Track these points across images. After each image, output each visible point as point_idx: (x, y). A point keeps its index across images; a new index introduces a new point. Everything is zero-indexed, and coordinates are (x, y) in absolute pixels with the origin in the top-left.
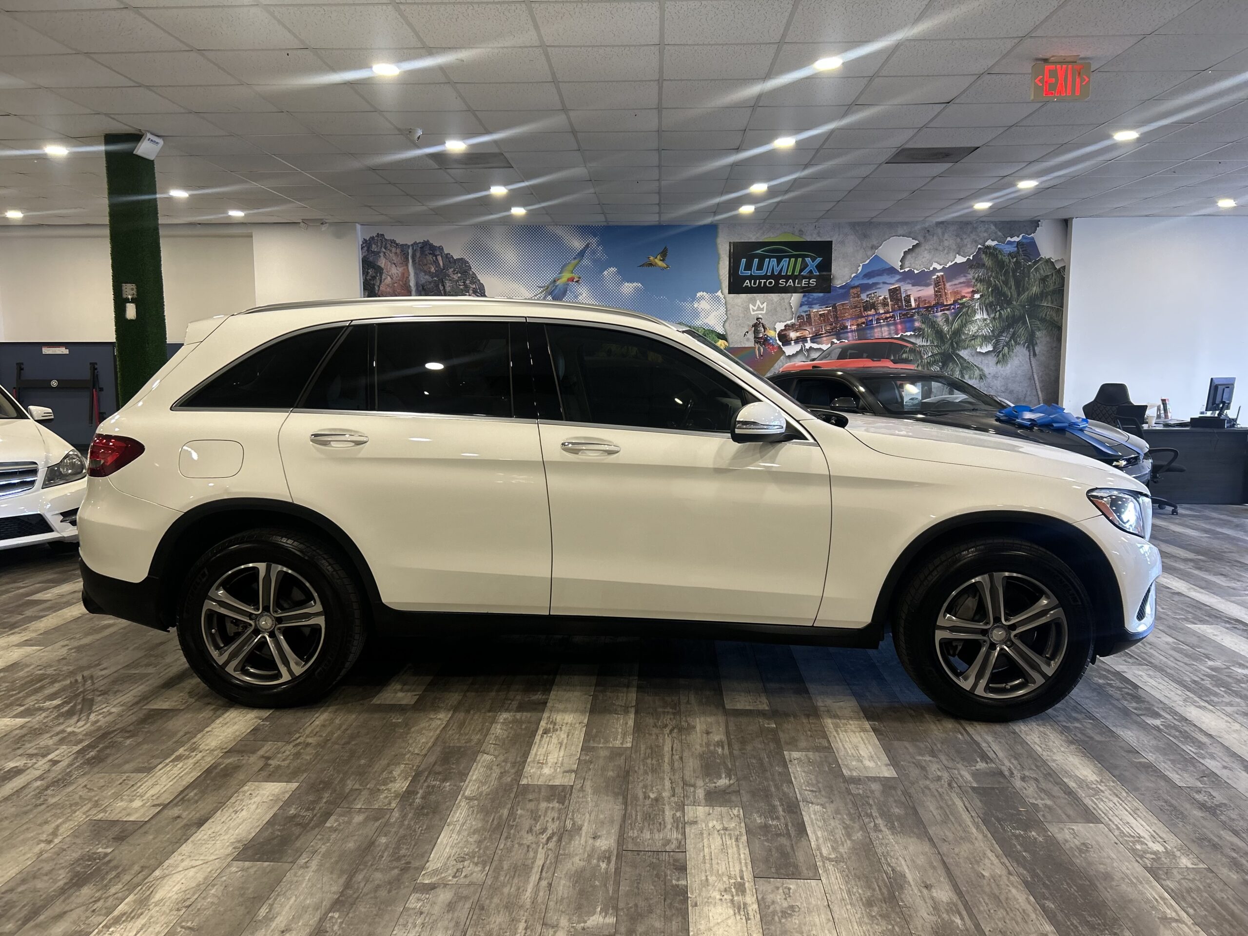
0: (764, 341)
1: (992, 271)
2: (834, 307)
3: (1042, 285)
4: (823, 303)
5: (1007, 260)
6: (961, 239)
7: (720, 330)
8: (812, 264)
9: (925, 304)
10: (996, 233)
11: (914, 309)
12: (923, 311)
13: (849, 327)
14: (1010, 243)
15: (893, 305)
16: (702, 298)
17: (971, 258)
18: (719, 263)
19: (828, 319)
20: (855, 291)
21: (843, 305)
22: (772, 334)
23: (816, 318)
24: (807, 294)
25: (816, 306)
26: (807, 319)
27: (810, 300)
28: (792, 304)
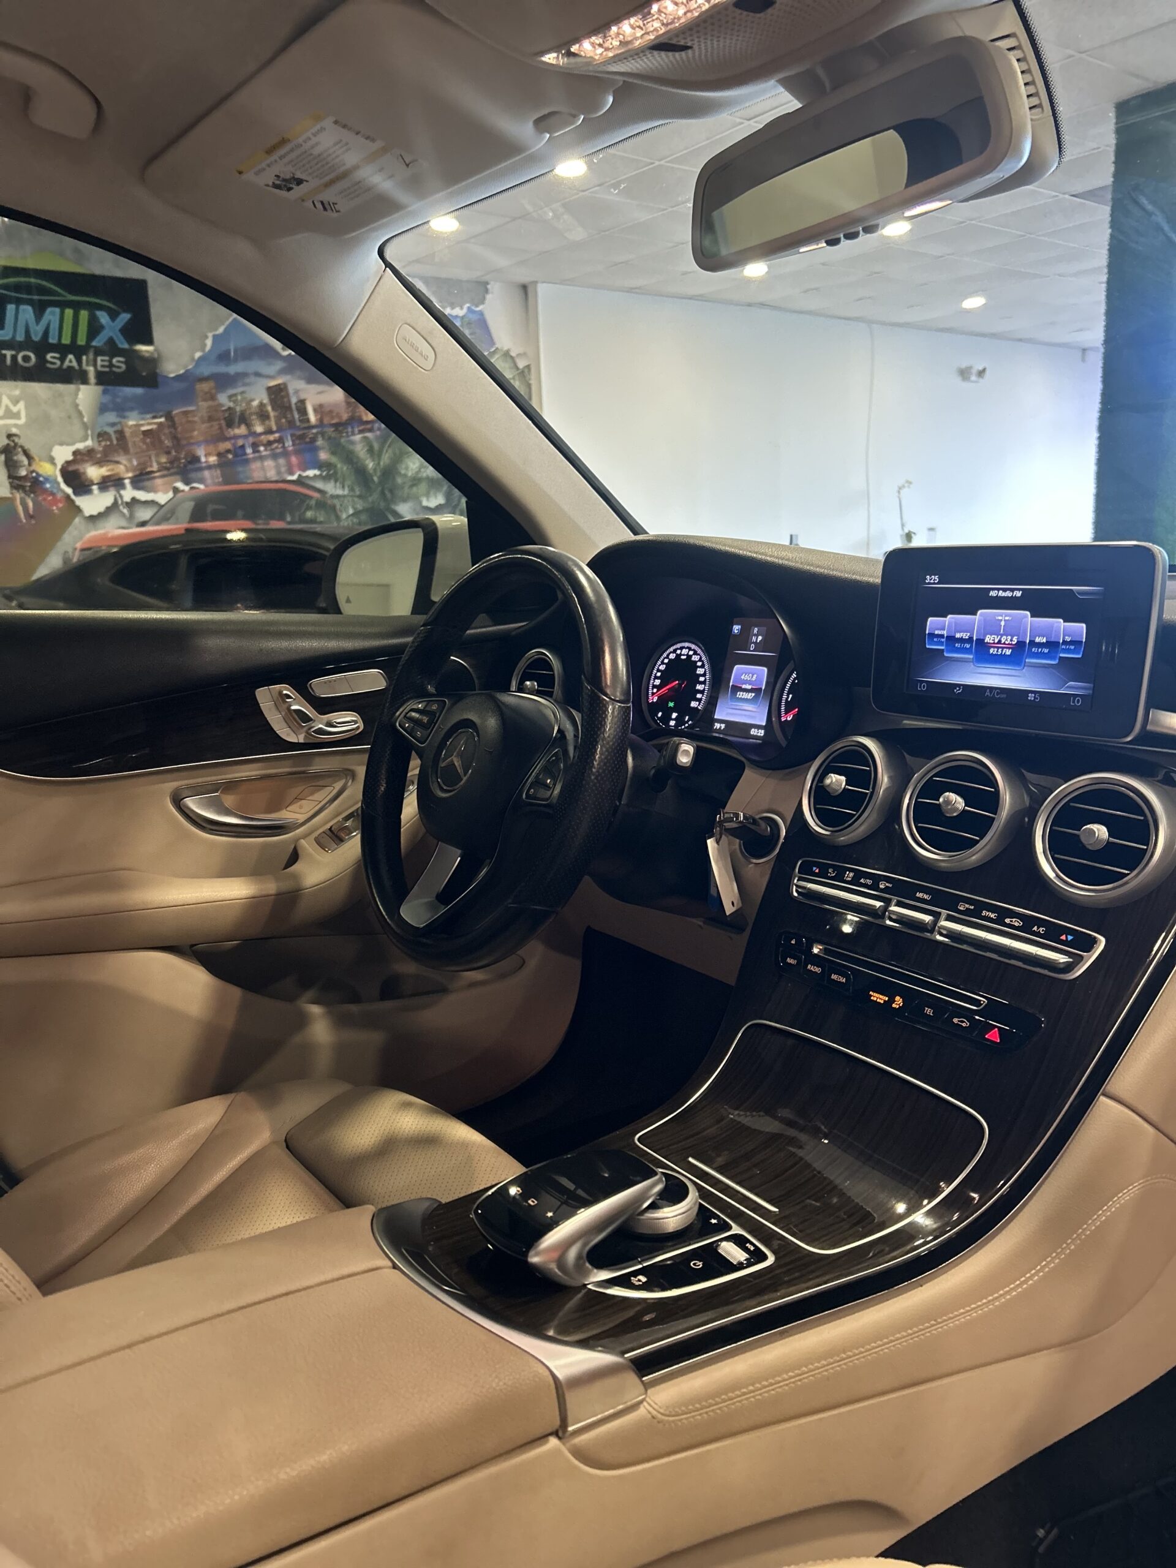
0: (33, 485)
2: (169, 416)
4: (146, 407)
8: (112, 326)
9: (332, 418)
11: (313, 427)
12: (330, 431)
13: (203, 459)
15: (278, 420)
19: (161, 442)
20: (205, 386)
21: (186, 413)
22: (50, 471)
23: (137, 439)
24: (110, 388)
25: (134, 414)
26: (117, 439)
27: (119, 400)
28: (81, 408)
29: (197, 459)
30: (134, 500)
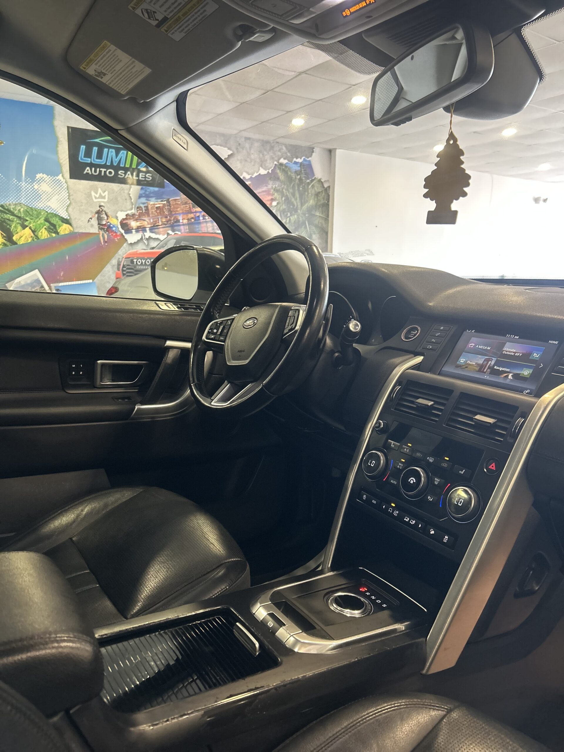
0: (108, 228)
1: (284, 184)
2: (168, 201)
3: (316, 199)
4: (158, 196)
5: (294, 177)
6: (263, 155)
7: (65, 216)
10: (286, 153)
13: (181, 221)
14: (296, 163)
16: (42, 180)
17: (270, 171)
18: (57, 146)
19: (164, 212)
21: (175, 200)
22: (115, 222)
23: (154, 211)
24: (144, 187)
25: (153, 199)
26: (145, 210)
27: (147, 193)
28: (131, 195)
29: (178, 221)
30: (150, 237)
